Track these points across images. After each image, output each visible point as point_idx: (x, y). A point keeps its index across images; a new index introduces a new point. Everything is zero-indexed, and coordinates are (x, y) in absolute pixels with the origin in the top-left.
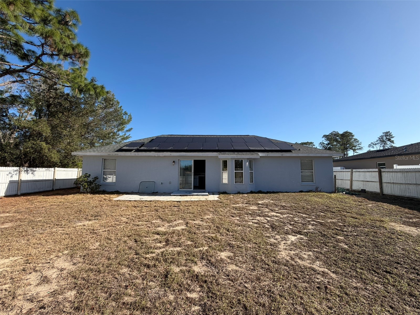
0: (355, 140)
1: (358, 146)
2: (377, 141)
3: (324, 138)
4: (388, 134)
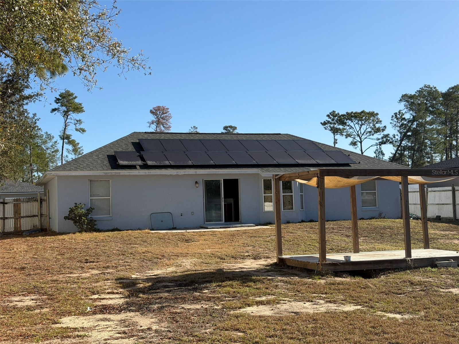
3: (403, 103)
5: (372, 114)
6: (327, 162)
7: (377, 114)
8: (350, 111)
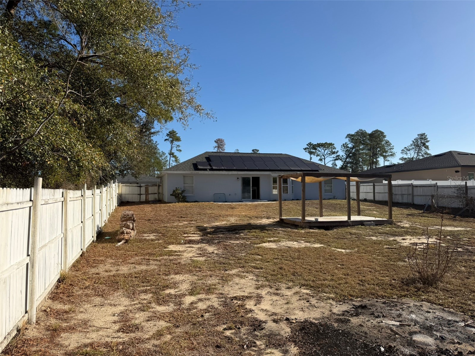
0: (387, 142)
1: (389, 151)
2: (411, 145)
3: (348, 139)
4: (423, 137)
5: (331, 144)
6: (307, 169)
7: (334, 144)
8: (319, 143)
